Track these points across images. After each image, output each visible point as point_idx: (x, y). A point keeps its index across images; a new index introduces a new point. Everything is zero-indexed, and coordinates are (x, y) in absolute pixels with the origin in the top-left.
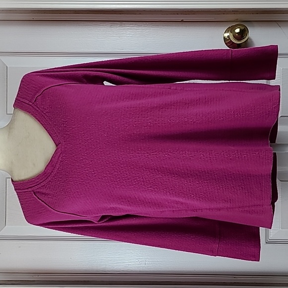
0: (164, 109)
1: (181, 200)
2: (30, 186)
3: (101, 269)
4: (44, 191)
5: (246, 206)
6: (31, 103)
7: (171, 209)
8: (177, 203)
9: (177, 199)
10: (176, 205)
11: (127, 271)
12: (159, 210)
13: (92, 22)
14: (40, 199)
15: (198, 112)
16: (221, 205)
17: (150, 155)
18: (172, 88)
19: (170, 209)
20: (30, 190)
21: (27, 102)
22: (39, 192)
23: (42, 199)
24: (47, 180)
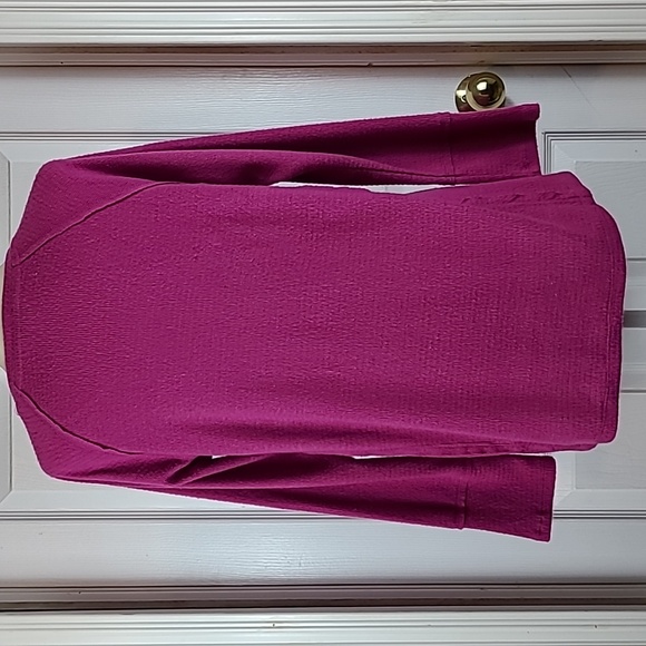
3: (210, 578)
11: (263, 580)
13: (183, 69)
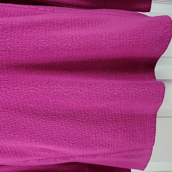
0: (29, 29)
1: (50, 147)
5: (125, 151)
7: (37, 158)
8: (45, 150)
9: (45, 147)
10: (43, 153)
12: (21, 160)
15: (73, 34)
16: (97, 151)
17: (9, 89)
18: (39, 9)
19: (35, 158)
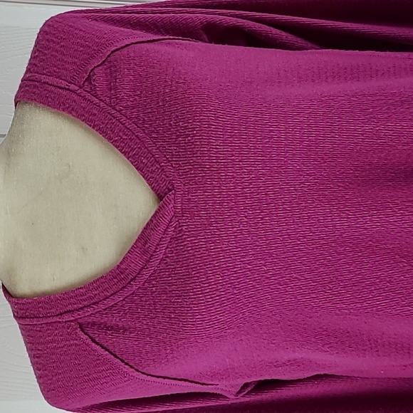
2: (70, 308)
4: (114, 320)
6: (72, 87)
14: (98, 344)
20: (67, 318)
21: (64, 84)
22: (94, 324)
23: (102, 342)
24: (127, 293)
